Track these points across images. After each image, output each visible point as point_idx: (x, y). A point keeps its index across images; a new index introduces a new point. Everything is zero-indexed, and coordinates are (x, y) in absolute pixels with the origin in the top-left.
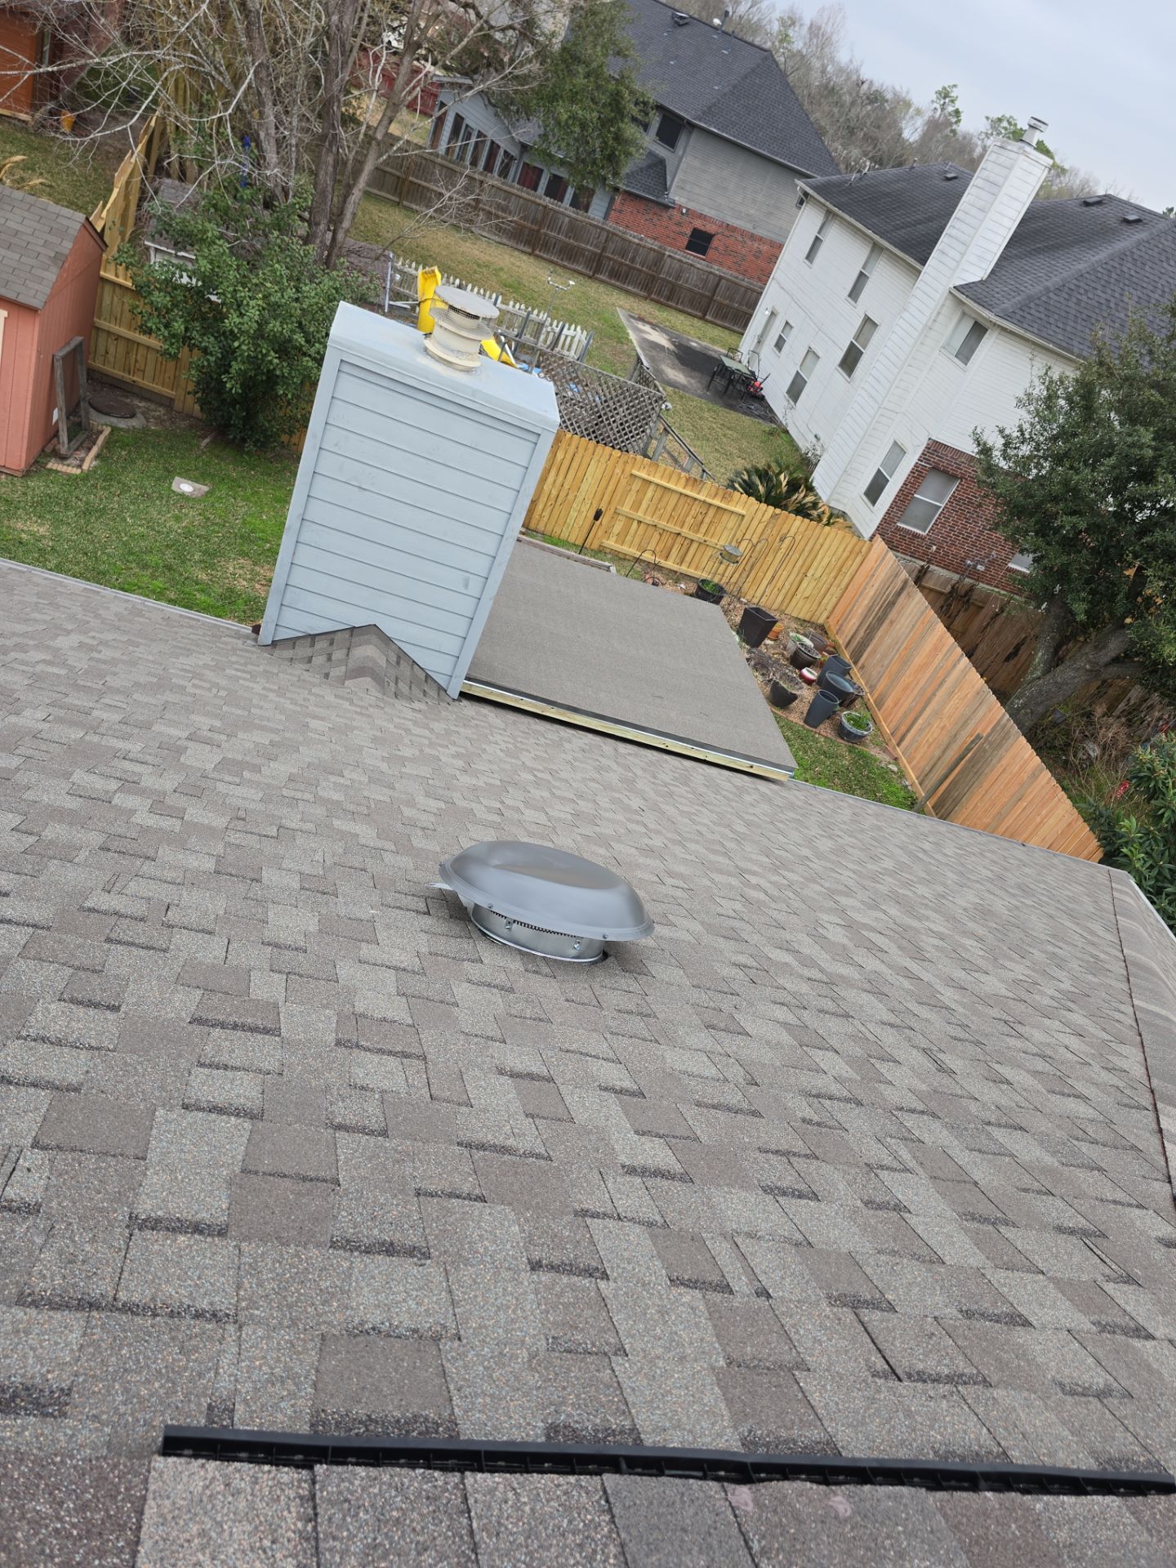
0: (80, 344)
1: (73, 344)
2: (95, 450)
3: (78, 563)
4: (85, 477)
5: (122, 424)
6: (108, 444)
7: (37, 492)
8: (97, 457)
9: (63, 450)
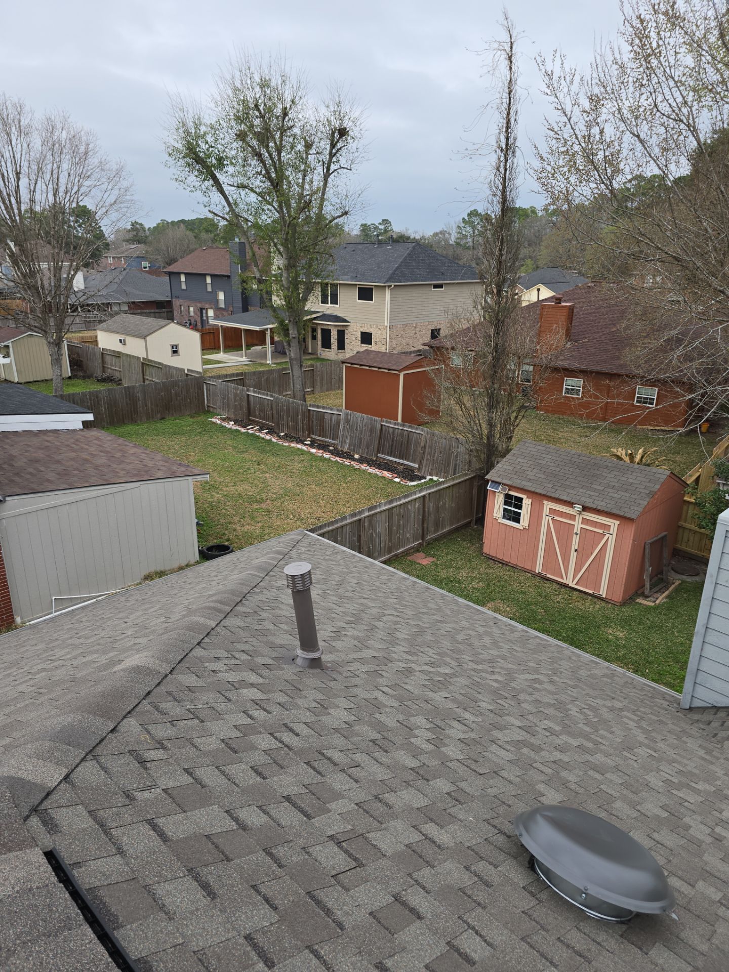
0: (665, 536)
1: (660, 536)
2: (667, 593)
3: (636, 655)
4: (656, 608)
5: (689, 579)
6: (677, 590)
7: (626, 614)
8: (667, 597)
9: (647, 592)
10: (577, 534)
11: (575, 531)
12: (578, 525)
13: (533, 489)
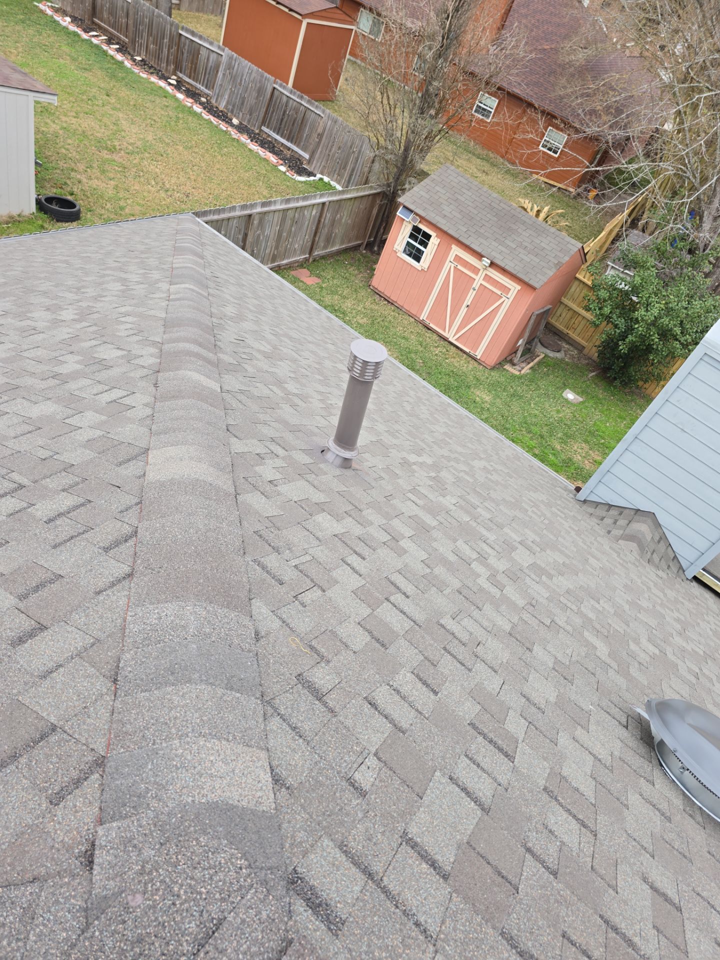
0: (549, 309)
1: (545, 309)
2: (531, 364)
3: (496, 420)
4: (520, 378)
5: (551, 354)
6: (539, 363)
7: (494, 379)
8: (531, 368)
9: (516, 361)
10: (474, 289)
11: (474, 286)
12: (479, 280)
13: (445, 228)
